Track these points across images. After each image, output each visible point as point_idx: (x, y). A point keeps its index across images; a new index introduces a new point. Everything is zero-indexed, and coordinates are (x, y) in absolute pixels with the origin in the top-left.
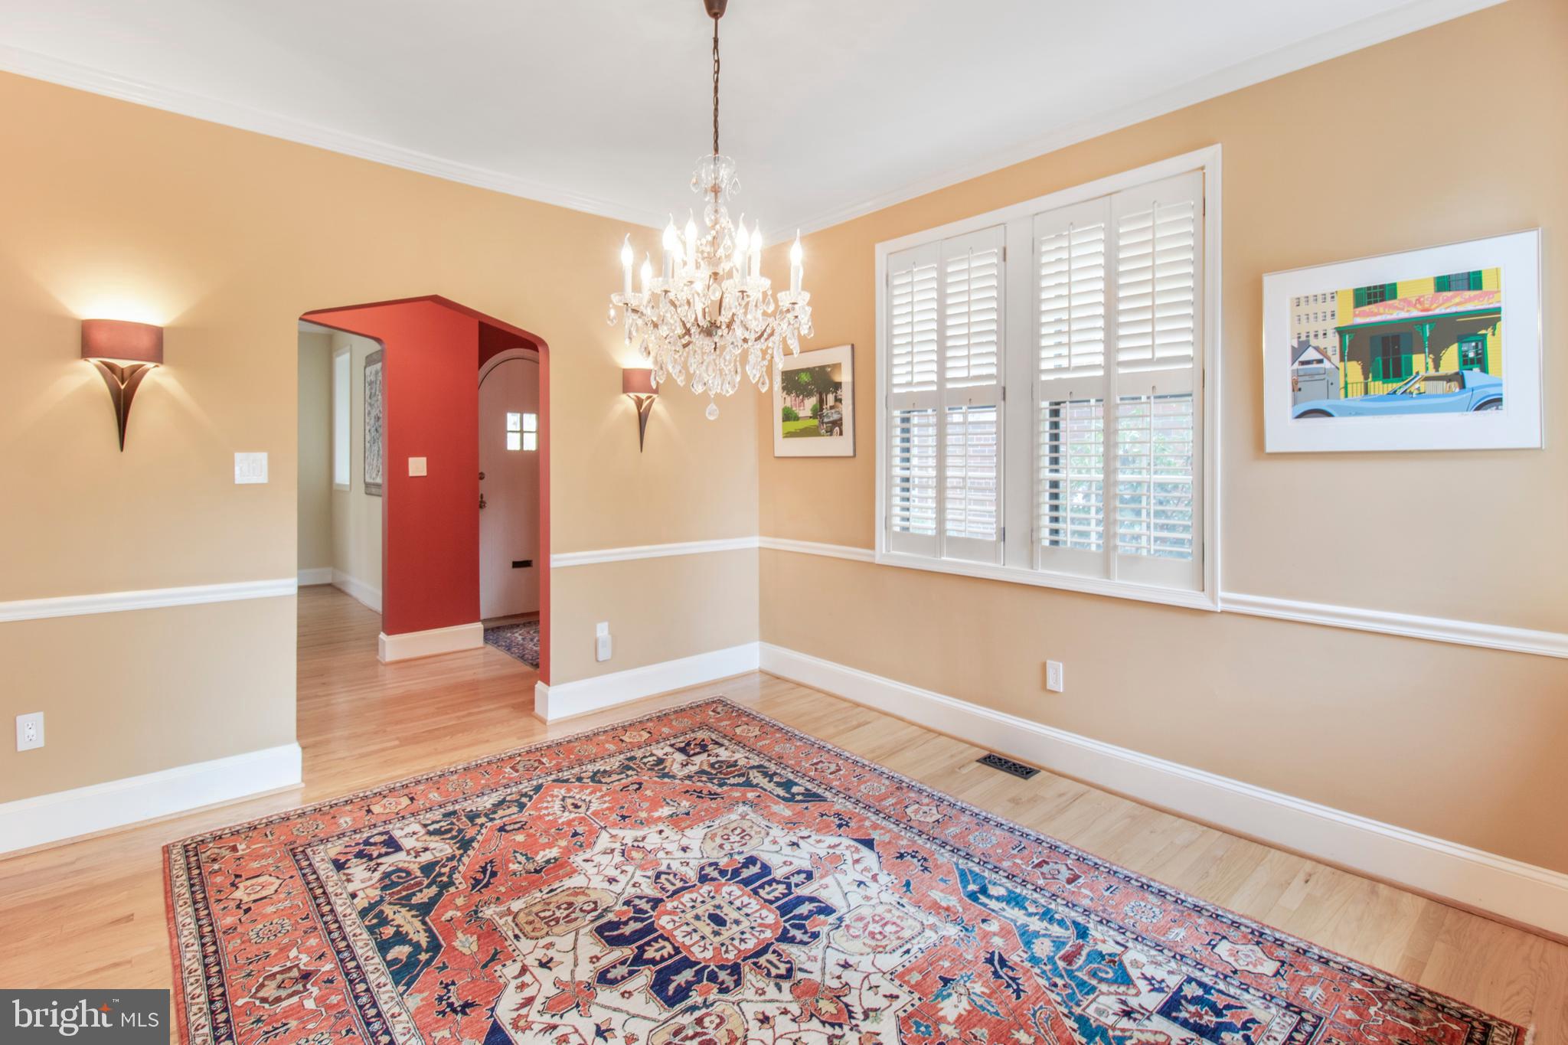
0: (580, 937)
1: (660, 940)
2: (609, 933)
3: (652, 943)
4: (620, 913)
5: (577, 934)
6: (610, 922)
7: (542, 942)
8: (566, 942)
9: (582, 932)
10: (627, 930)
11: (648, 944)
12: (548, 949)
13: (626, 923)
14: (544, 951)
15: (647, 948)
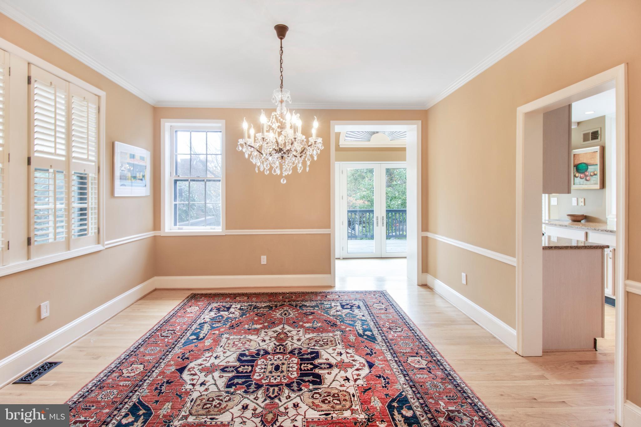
0: (329, 384)
1: (303, 369)
2: (318, 380)
3: (306, 369)
4: (307, 387)
5: (329, 386)
6: (314, 384)
7: (344, 388)
8: (335, 385)
9: (326, 386)
10: (311, 378)
11: (308, 370)
12: (343, 385)
13: (309, 381)
14: (345, 385)
15: (310, 369)
